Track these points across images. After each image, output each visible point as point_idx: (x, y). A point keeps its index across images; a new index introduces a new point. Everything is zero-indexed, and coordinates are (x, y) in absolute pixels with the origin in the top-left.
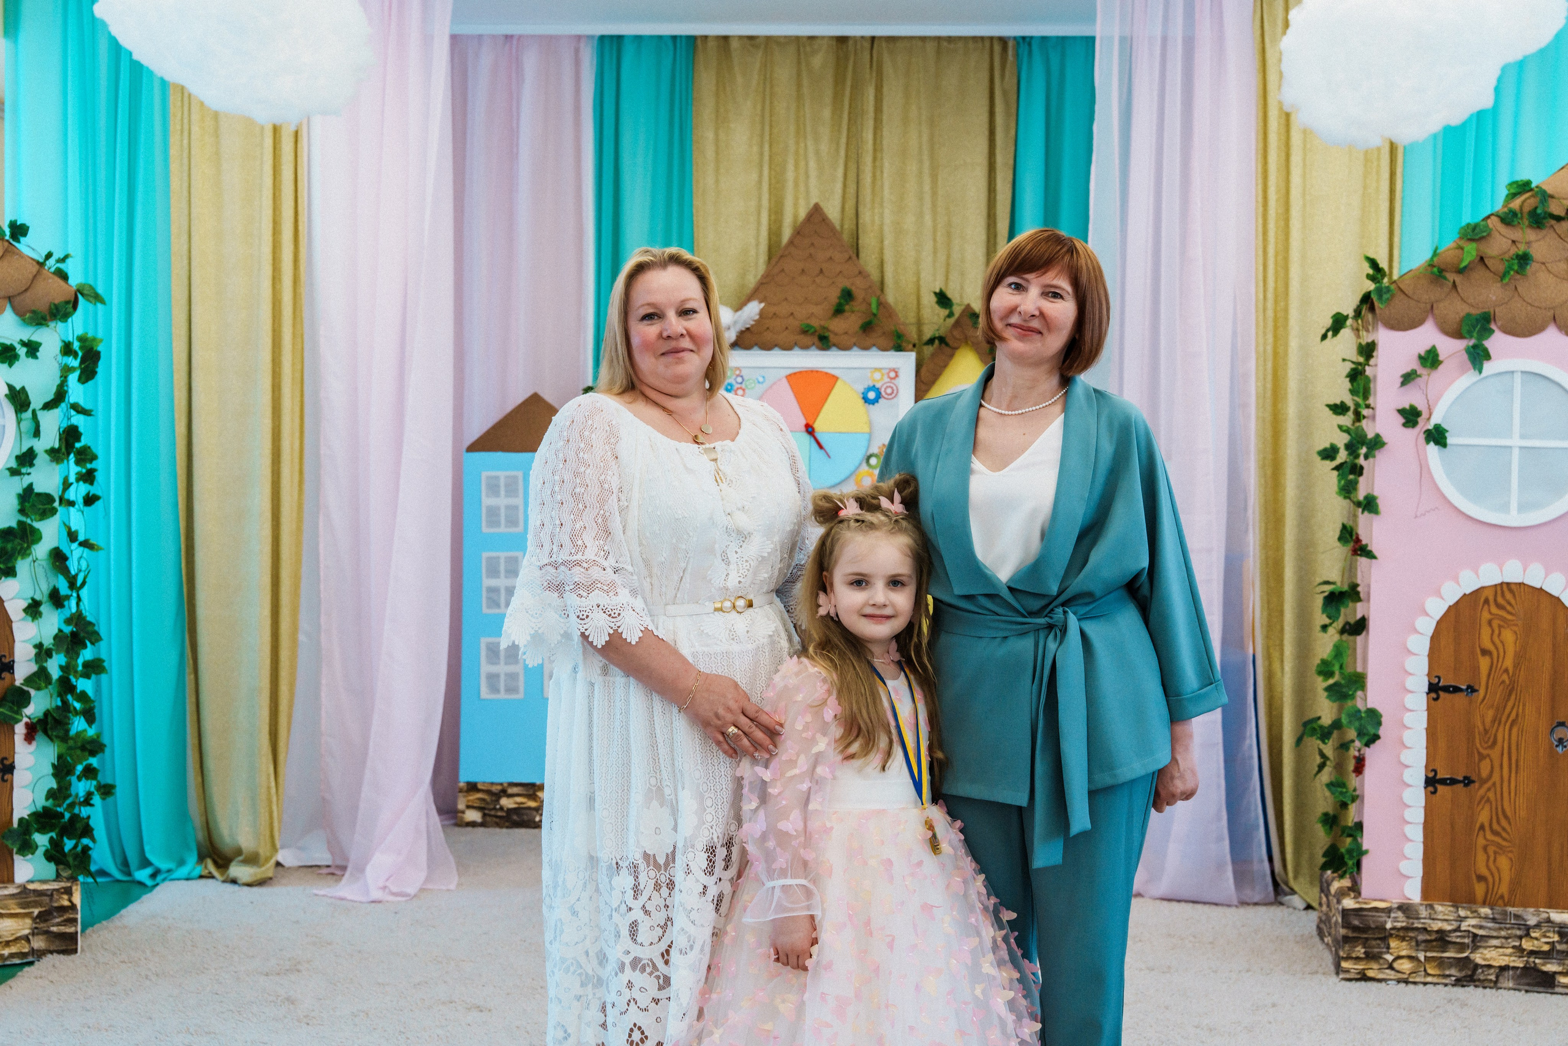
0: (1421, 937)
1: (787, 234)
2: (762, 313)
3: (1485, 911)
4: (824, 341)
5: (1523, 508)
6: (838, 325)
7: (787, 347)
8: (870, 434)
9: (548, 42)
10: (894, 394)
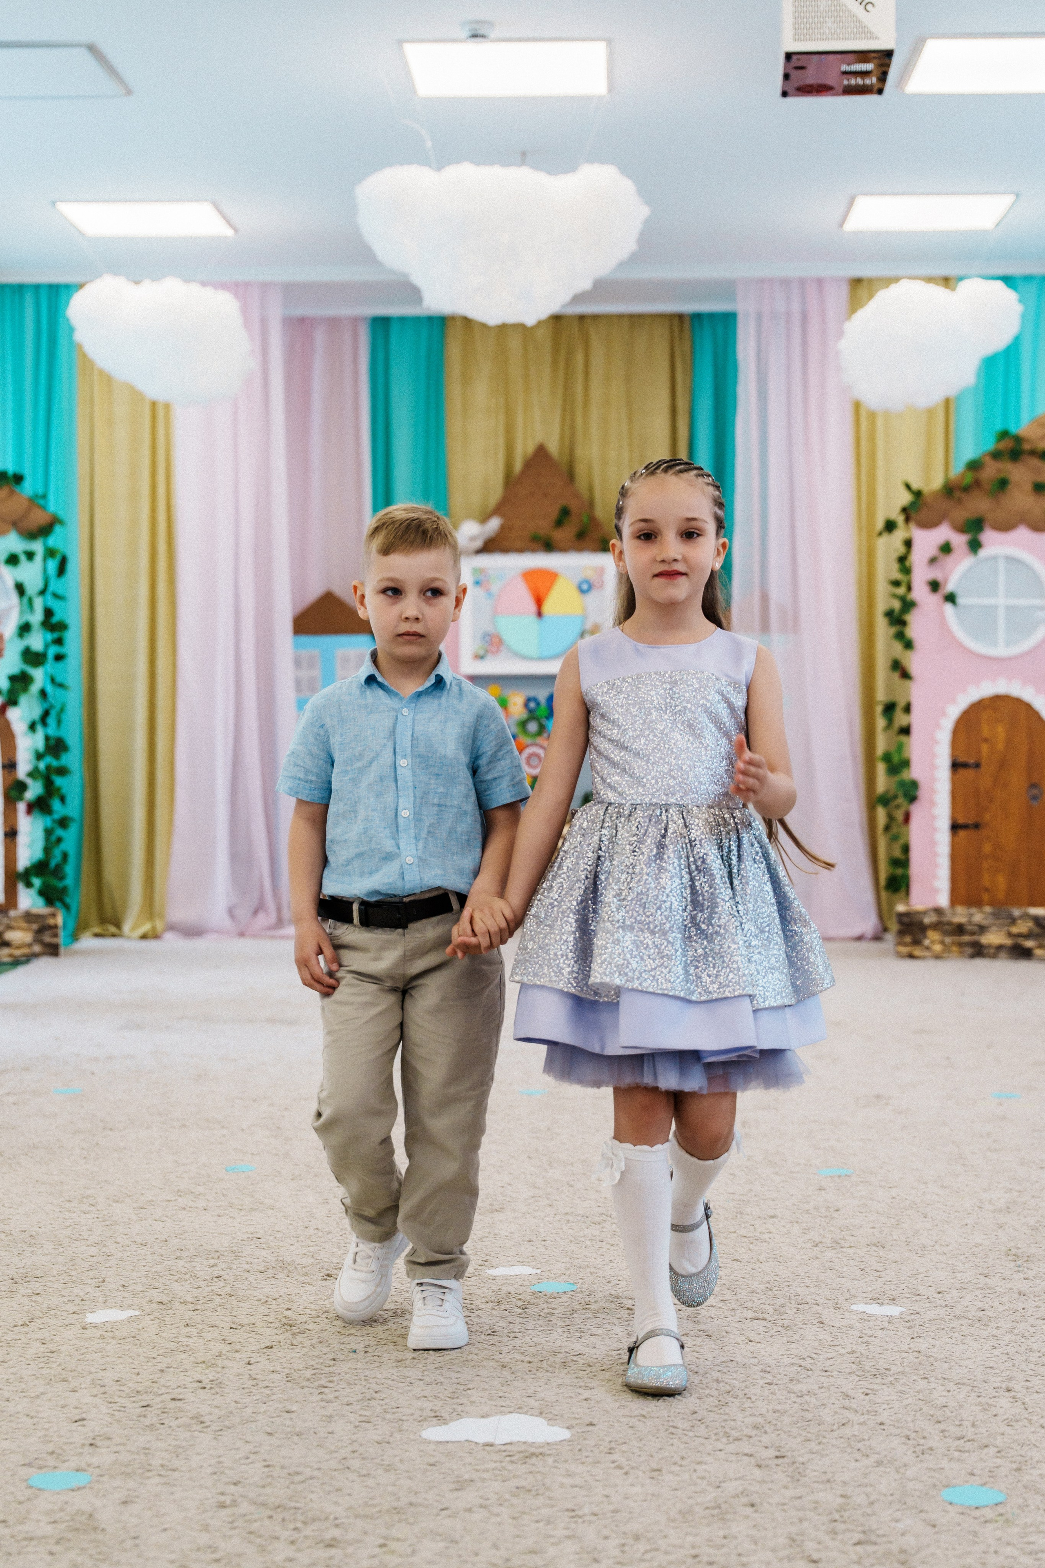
0: (947, 927)
1: (518, 466)
2: (502, 528)
3: (988, 909)
4: (549, 546)
5: (1008, 644)
6: (559, 535)
7: (520, 550)
8: (585, 617)
9: (333, 323)
10: (601, 586)
